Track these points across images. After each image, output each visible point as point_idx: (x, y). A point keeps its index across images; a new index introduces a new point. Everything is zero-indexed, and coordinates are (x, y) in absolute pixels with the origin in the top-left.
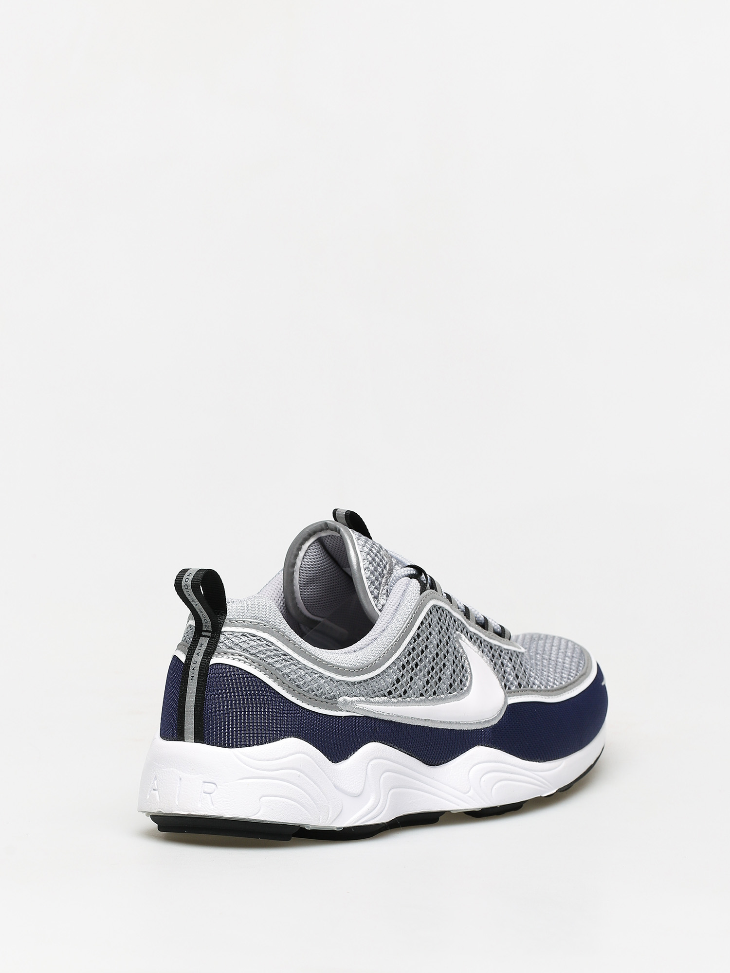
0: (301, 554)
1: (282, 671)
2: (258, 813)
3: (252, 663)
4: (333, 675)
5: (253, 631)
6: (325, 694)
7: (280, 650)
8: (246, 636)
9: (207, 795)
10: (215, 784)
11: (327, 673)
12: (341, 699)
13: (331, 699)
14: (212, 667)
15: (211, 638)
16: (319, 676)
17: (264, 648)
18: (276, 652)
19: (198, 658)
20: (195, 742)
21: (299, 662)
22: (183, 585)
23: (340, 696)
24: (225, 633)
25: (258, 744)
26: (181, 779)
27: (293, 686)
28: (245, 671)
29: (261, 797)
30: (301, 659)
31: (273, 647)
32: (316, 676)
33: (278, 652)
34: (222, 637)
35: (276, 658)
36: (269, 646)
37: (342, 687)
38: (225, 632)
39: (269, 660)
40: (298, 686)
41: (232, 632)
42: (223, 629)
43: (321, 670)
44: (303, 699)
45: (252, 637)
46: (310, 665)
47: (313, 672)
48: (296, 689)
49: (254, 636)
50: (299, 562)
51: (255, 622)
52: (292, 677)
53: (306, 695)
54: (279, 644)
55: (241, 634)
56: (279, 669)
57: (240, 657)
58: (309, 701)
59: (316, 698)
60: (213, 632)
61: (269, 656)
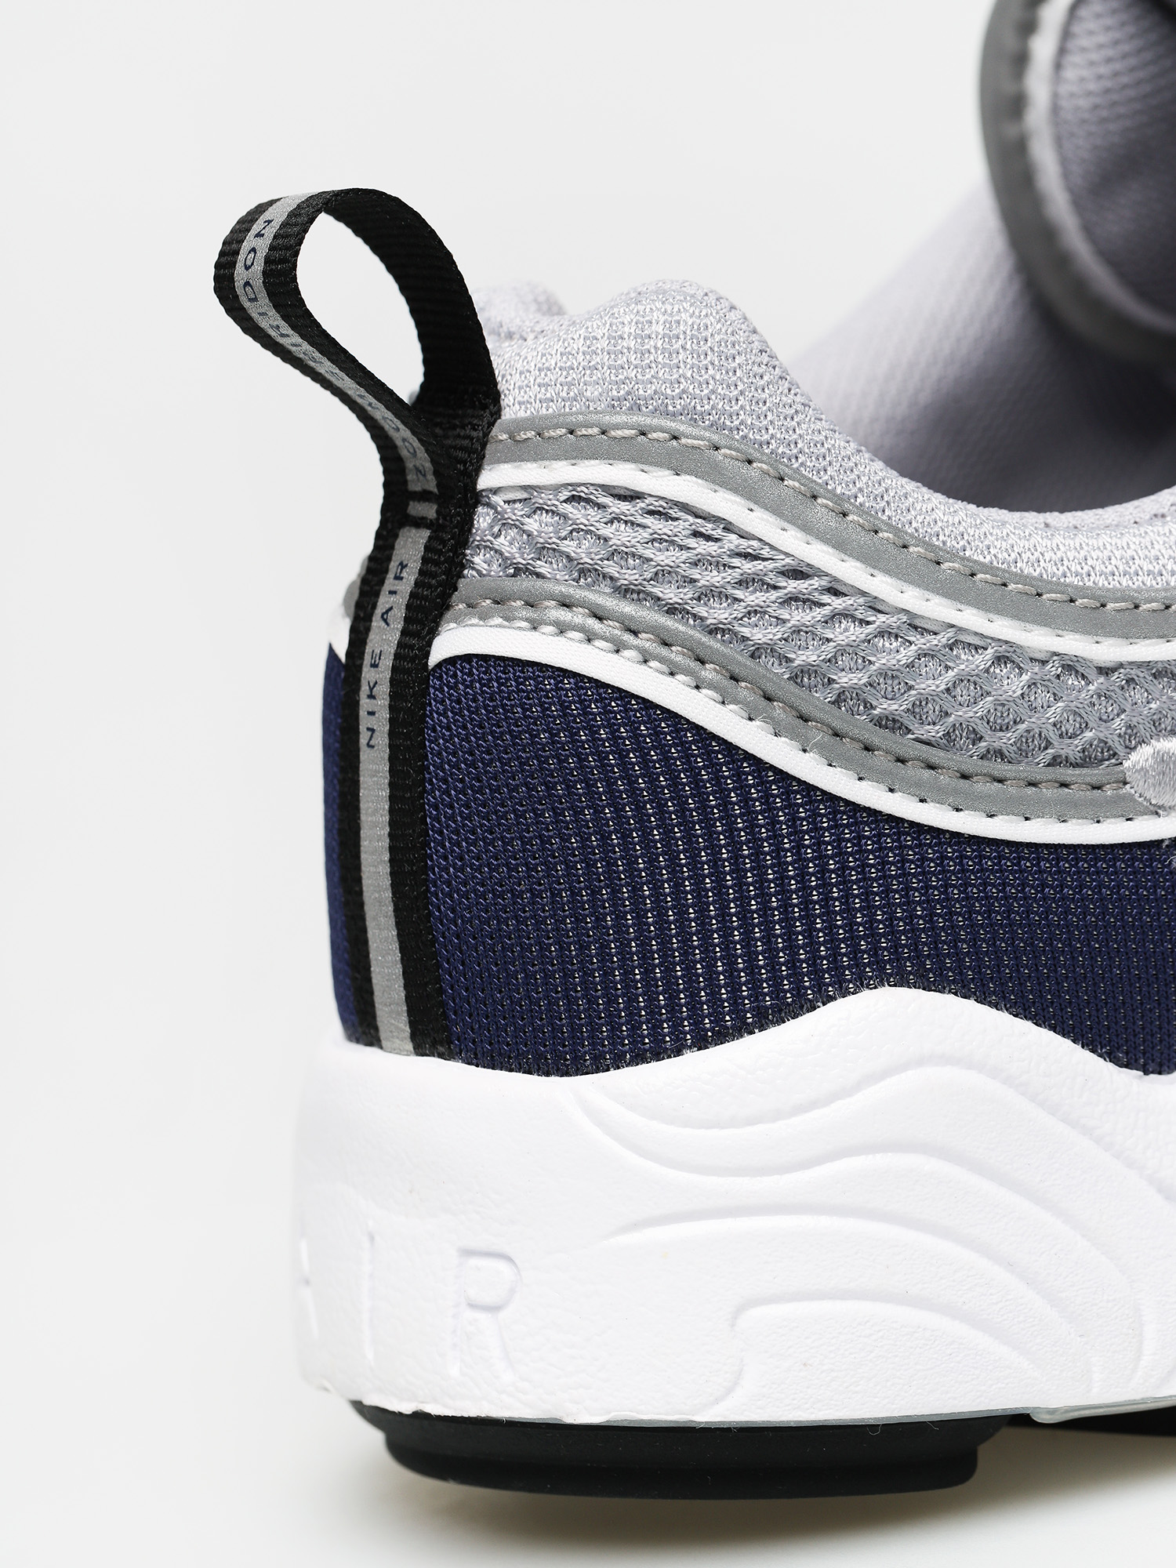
0: (1043, 47)
1: (789, 660)
2: (729, 1391)
3: (628, 637)
4: (1073, 644)
5: (624, 475)
6: (1048, 745)
7: (765, 552)
8: (588, 501)
9: (481, 1316)
10: (509, 1259)
11: (1038, 639)
12: (1141, 757)
13: (1086, 760)
14: (440, 678)
15: (435, 527)
16: (1000, 660)
17: (685, 555)
18: (748, 567)
19: (385, 639)
20: (420, 1050)
21: (875, 606)
22: (239, 284)
23: (1133, 739)
24: (497, 499)
25: (702, 1043)
26: (372, 1238)
27: (860, 725)
28: (590, 680)
29: (740, 1310)
30: (883, 586)
31: (732, 541)
32: (978, 658)
33: (759, 565)
34: (483, 519)
35: (753, 598)
36: (708, 538)
37: (1138, 695)
38: (496, 491)
39: (718, 613)
40: (890, 723)
41: (525, 488)
42: (487, 479)
43: (1003, 628)
44: (919, 784)
45: (624, 507)
46: (936, 608)
47: (961, 641)
48: (876, 741)
49: (631, 496)
50: (1038, 85)
51: (626, 426)
52: (845, 679)
53: (934, 760)
54: (760, 523)
55: (565, 494)
56: (770, 649)
57: (564, 615)
58: (956, 792)
59: (999, 768)
60: (442, 498)
61: (707, 594)
